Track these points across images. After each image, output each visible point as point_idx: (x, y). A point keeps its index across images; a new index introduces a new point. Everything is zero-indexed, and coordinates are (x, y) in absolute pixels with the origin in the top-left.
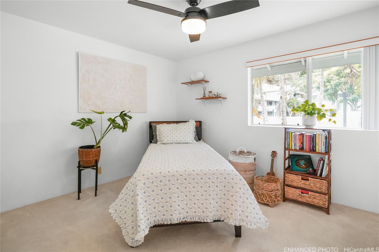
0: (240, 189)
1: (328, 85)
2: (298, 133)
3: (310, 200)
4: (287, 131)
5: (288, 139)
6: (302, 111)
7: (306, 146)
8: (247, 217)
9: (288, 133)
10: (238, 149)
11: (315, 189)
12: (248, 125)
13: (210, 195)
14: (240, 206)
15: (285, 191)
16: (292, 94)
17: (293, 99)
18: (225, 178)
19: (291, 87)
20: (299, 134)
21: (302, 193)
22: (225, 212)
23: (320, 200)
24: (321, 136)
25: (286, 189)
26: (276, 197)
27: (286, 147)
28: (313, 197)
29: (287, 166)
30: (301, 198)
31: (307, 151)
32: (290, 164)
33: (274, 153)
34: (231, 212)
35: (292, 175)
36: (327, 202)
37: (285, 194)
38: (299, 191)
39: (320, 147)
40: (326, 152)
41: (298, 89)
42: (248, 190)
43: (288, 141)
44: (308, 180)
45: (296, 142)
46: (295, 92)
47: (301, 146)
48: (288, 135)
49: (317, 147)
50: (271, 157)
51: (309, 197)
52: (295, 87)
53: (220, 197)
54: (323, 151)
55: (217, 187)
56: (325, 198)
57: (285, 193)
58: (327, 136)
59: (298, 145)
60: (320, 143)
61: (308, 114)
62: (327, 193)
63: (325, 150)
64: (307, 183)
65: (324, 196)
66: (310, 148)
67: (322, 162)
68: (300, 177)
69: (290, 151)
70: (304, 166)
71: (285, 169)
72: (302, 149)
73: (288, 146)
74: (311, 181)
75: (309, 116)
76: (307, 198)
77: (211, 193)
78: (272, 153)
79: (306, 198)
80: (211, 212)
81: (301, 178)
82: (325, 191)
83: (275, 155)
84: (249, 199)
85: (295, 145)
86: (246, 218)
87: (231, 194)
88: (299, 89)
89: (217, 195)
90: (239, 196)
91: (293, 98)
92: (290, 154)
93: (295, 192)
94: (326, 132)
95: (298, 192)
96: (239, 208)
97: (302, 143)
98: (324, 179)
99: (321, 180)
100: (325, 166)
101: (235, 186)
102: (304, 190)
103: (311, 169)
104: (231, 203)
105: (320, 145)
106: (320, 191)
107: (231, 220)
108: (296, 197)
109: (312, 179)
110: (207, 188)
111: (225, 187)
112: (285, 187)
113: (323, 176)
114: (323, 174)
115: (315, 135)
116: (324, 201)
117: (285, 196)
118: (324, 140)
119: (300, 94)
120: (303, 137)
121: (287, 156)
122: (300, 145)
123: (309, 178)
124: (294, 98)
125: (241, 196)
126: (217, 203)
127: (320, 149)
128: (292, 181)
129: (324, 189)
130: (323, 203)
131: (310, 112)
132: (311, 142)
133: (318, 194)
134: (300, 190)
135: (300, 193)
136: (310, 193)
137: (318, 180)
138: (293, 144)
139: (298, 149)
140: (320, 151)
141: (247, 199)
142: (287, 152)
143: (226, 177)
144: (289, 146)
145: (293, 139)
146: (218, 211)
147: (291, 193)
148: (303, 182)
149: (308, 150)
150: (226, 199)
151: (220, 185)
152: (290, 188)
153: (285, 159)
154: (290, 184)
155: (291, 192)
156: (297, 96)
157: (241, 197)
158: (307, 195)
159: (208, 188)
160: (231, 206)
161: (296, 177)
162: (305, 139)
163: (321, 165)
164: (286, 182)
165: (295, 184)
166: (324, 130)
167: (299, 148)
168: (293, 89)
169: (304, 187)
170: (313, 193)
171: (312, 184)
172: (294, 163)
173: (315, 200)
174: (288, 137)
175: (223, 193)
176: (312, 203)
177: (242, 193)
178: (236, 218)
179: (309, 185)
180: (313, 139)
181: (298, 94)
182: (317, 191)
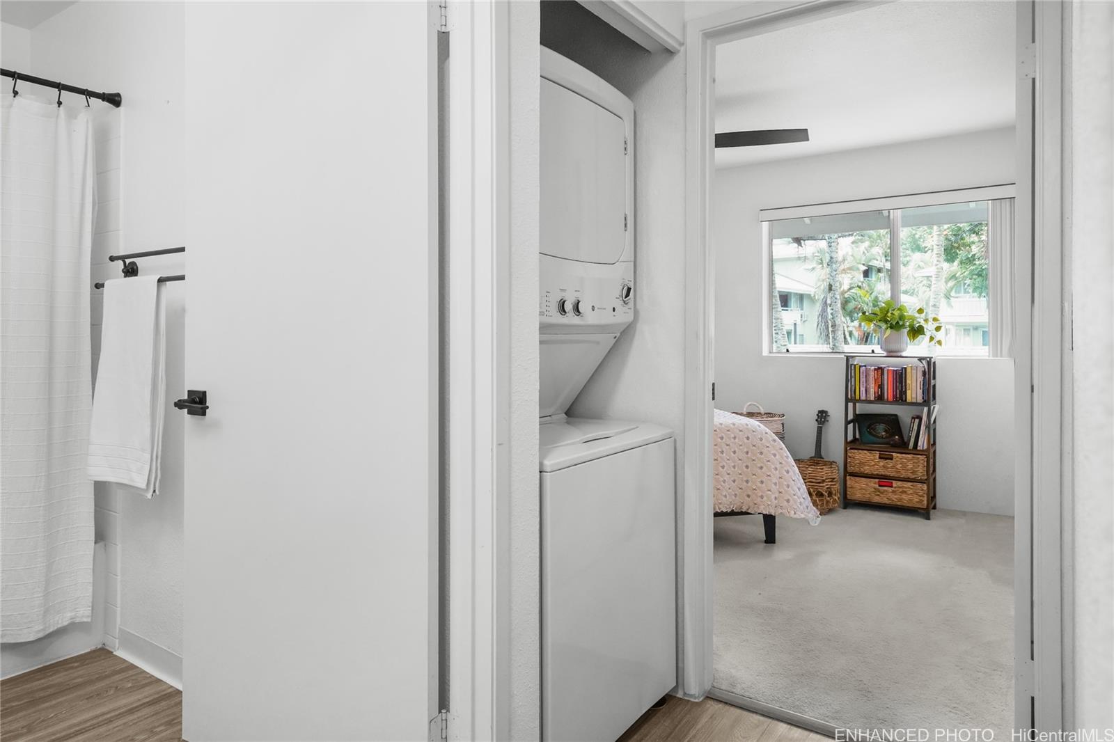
0: (775, 455)
1: (973, 243)
2: (873, 368)
3: (895, 496)
4: (850, 363)
5: (853, 379)
6: (880, 321)
7: (888, 393)
8: (788, 501)
9: (853, 366)
10: (745, 409)
11: (903, 475)
12: (764, 354)
13: (723, 467)
14: (775, 484)
15: (848, 485)
16: (858, 269)
17: (859, 287)
18: (748, 438)
19: (853, 243)
20: (875, 369)
21: (880, 486)
22: (748, 496)
23: (913, 495)
24: (915, 371)
25: (848, 482)
26: (830, 494)
27: (849, 397)
28: (901, 490)
29: (850, 438)
30: (878, 495)
31: (891, 402)
32: (857, 436)
33: (822, 415)
34: (760, 494)
35: (860, 451)
36: (925, 496)
37: (848, 493)
38: (875, 483)
39: (914, 392)
40: (925, 401)
41: (878, 253)
42: (787, 457)
43: (853, 383)
44: (892, 459)
45: (868, 386)
46: (870, 261)
47: (878, 393)
48: (853, 371)
49: (909, 392)
50: (816, 425)
51: (893, 492)
52: (867, 244)
53: (740, 472)
54: (920, 400)
55: (734, 452)
56: (922, 490)
57: (848, 489)
58: (927, 370)
59: (872, 391)
60: (914, 384)
61: (891, 327)
62: (926, 480)
63: (923, 398)
64: (890, 464)
65: (919, 485)
66: (895, 396)
67: (917, 421)
68: (877, 454)
69: (857, 404)
70: (884, 433)
71: (846, 442)
72: (880, 398)
73: (853, 393)
74: (897, 459)
75: (894, 332)
76: (890, 494)
77: (725, 464)
78: (817, 415)
79: (888, 495)
80: (725, 496)
81: (877, 456)
82: (922, 476)
83: (825, 418)
84: (791, 473)
85: (867, 389)
86: (786, 503)
87: (759, 465)
88: (881, 252)
89: (734, 467)
90: (773, 467)
91: (860, 284)
92: (857, 413)
93: (867, 485)
94: (924, 362)
95: (873, 484)
96: (774, 486)
97: (881, 387)
98: (922, 453)
99: (914, 456)
100: (923, 428)
101: (765, 451)
102: (885, 480)
103: (897, 437)
104: (759, 480)
105: (914, 388)
106: (914, 477)
107: (762, 507)
108: (869, 496)
109: (898, 455)
110: (717, 455)
111: (747, 453)
112: (848, 477)
113: (918, 448)
114: (920, 444)
115: (906, 368)
116: (920, 496)
117: (848, 496)
118: (920, 378)
119: (885, 270)
120: (882, 374)
121: (850, 417)
122: (876, 390)
123: (894, 454)
124: (862, 282)
125: (777, 466)
126: (734, 481)
127: (914, 396)
128: (861, 464)
129: (921, 472)
130: (918, 500)
131: (894, 323)
132: (898, 384)
133: (909, 484)
134: (877, 480)
135: (877, 486)
136: (895, 484)
137: (909, 456)
138: (863, 389)
139: (872, 398)
140: (914, 401)
141: (788, 472)
142: (850, 405)
143: (749, 435)
144: (855, 394)
145: (863, 379)
146: (736, 495)
147: (861, 489)
148: (882, 463)
149: (891, 399)
150: (751, 474)
151: (740, 449)
152: (857, 479)
153: (847, 423)
154: (857, 470)
155: (859, 488)
156: (873, 276)
157: (776, 469)
158: (890, 489)
159: (720, 454)
160: (759, 485)
161: (869, 454)
162: (886, 377)
163: (916, 427)
164: (849, 469)
165: (866, 470)
166: (921, 359)
167: (875, 397)
168: (862, 252)
169: (883, 473)
170: (899, 483)
171: (899, 466)
172: (865, 429)
173: (904, 496)
174: (853, 375)
175: (745, 464)
176: (899, 503)
177: (778, 463)
178: (770, 503)
179: (892, 467)
180: (900, 376)
181: (879, 270)
182: (908, 478)
